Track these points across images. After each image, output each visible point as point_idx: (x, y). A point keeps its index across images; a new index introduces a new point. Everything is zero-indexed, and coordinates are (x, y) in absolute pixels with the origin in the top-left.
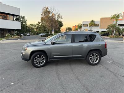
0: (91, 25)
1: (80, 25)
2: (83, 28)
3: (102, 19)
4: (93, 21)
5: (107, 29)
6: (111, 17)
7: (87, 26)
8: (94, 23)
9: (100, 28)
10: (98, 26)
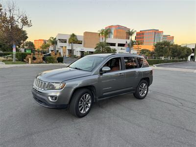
0: (71, 41)
1: (52, 40)
2: (59, 44)
3: (86, 33)
4: (73, 35)
5: (95, 48)
6: (99, 32)
7: (65, 42)
8: (76, 38)
9: (84, 46)
10: (81, 44)
